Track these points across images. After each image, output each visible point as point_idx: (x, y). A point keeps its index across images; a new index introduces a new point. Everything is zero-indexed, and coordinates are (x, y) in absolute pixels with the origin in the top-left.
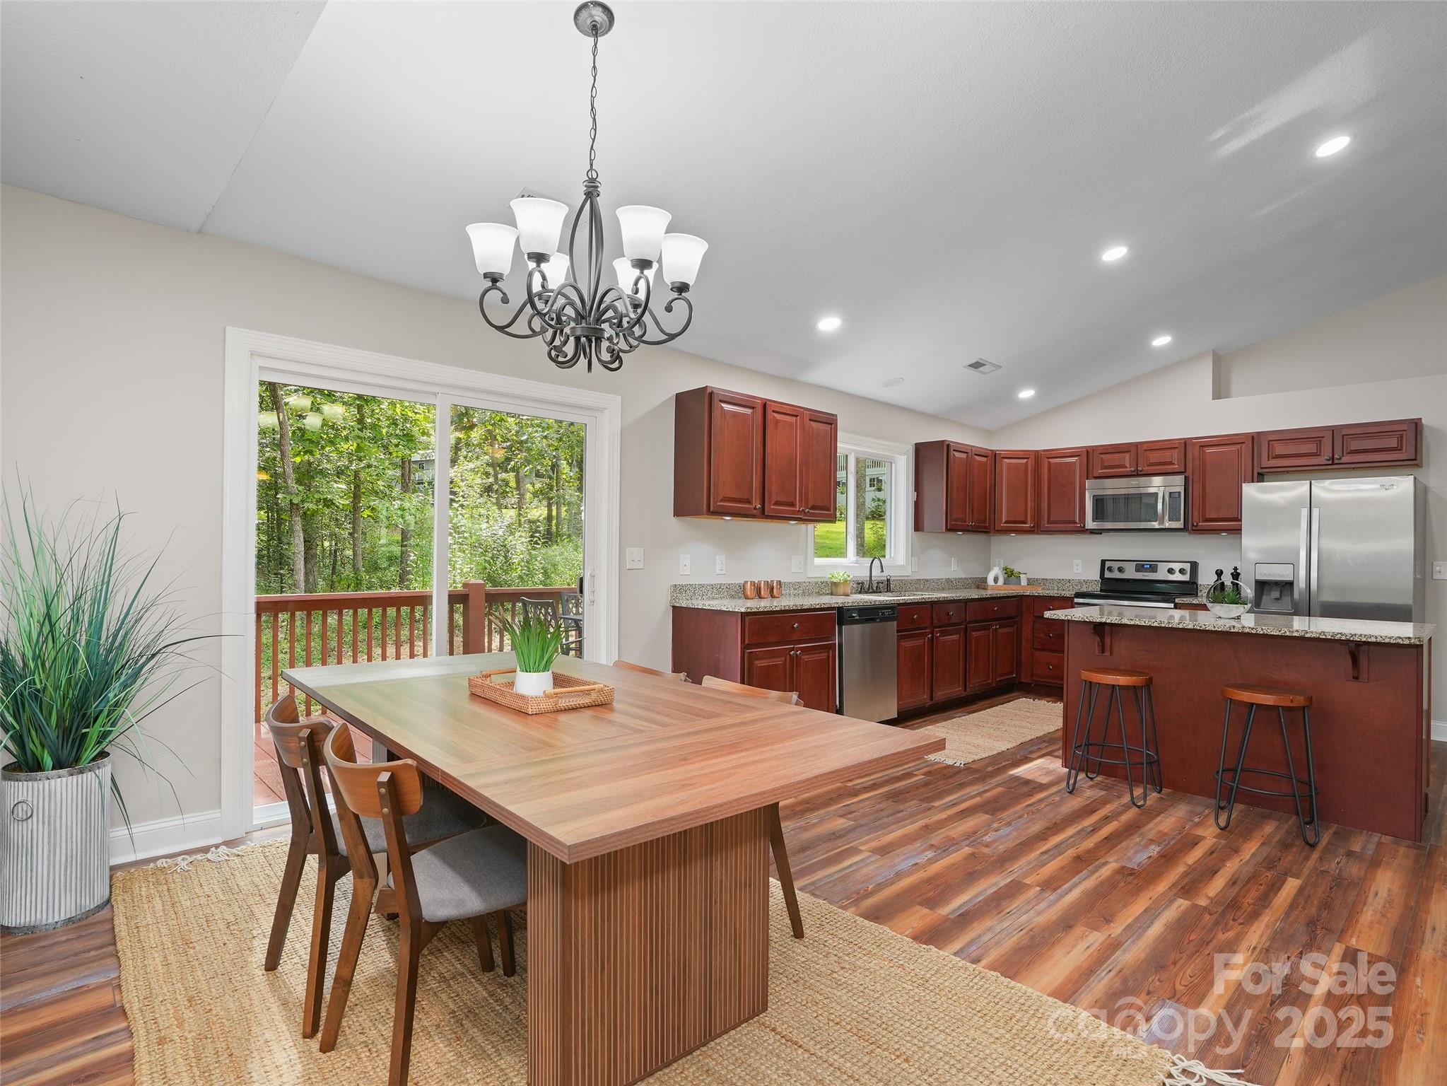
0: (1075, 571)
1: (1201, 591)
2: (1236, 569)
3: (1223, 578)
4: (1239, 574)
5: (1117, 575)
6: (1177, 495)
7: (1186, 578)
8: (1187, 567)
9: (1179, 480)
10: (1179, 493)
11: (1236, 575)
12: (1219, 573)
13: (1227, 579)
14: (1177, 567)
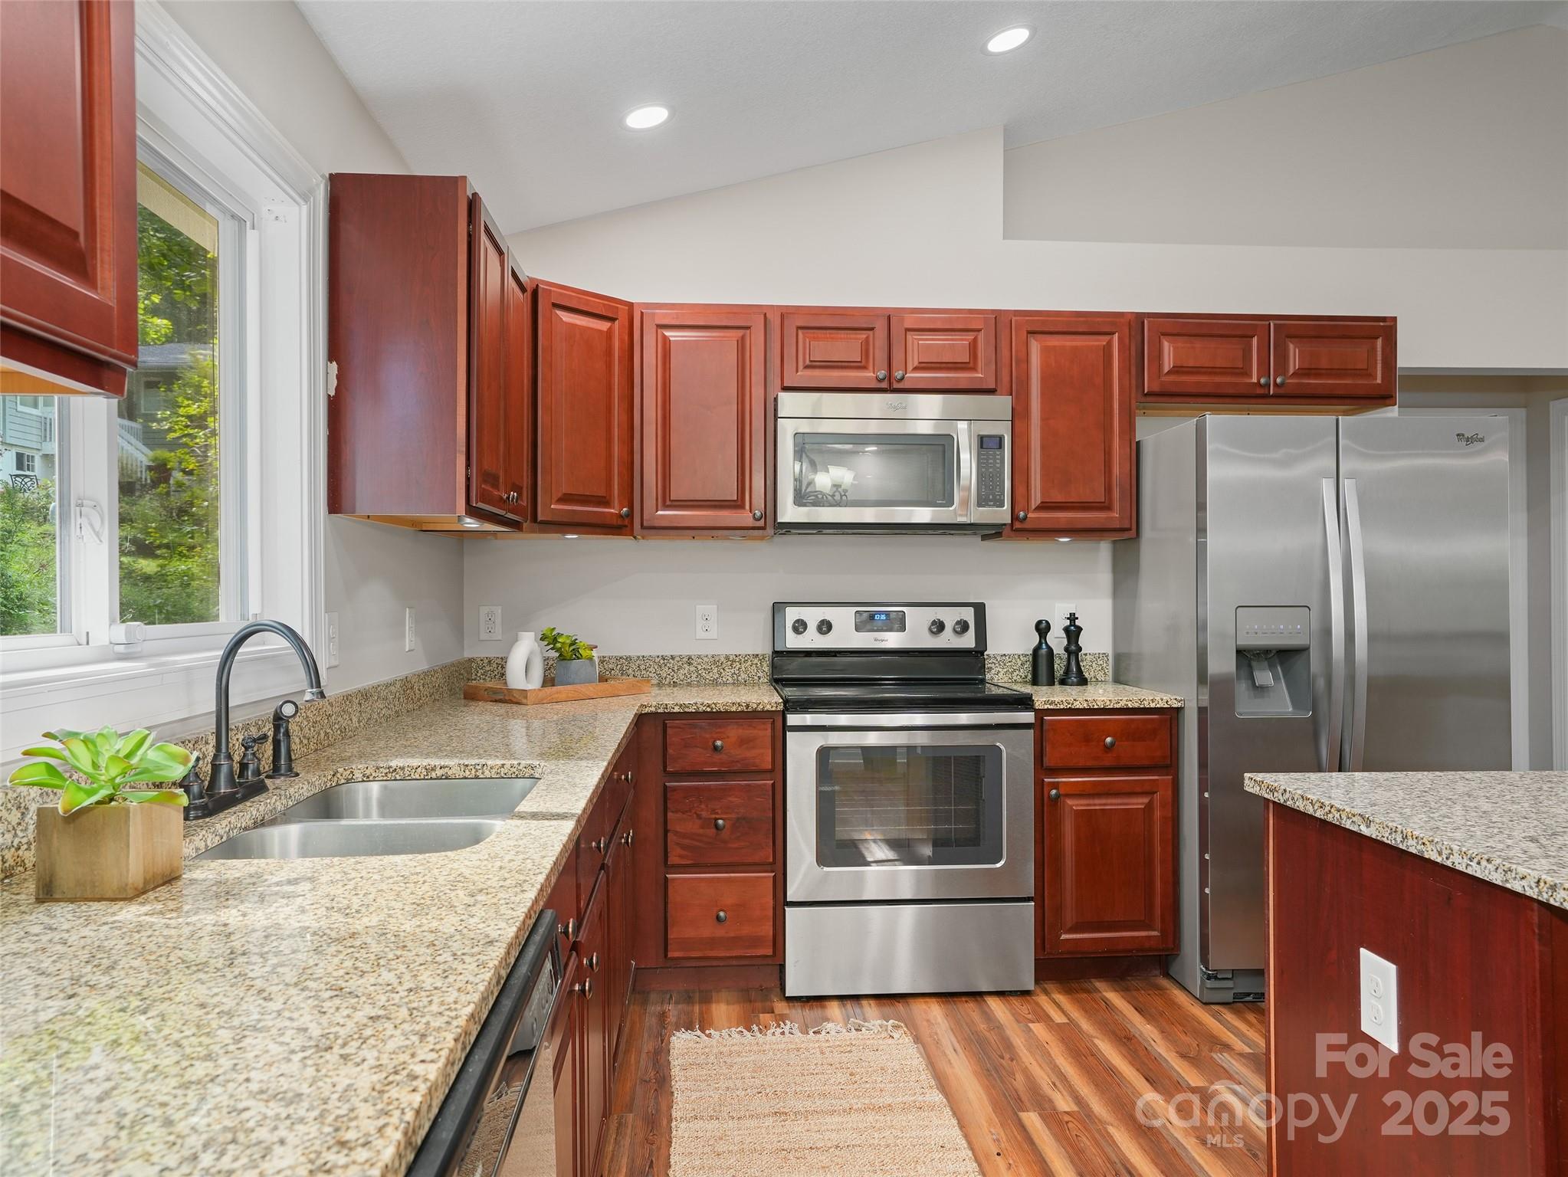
0: (701, 634)
1: (990, 669)
2: (1072, 618)
3: (1051, 638)
4: (1079, 629)
5: (812, 640)
6: (994, 443)
7: (968, 641)
8: (968, 614)
9: (1002, 404)
10: (1001, 439)
11: (1073, 632)
12: (1043, 628)
13: (1057, 640)
14: (950, 617)
